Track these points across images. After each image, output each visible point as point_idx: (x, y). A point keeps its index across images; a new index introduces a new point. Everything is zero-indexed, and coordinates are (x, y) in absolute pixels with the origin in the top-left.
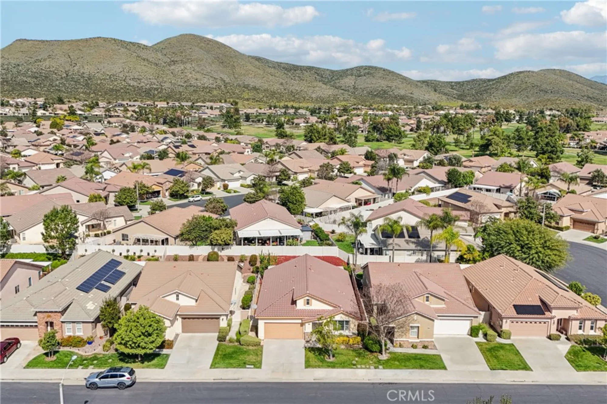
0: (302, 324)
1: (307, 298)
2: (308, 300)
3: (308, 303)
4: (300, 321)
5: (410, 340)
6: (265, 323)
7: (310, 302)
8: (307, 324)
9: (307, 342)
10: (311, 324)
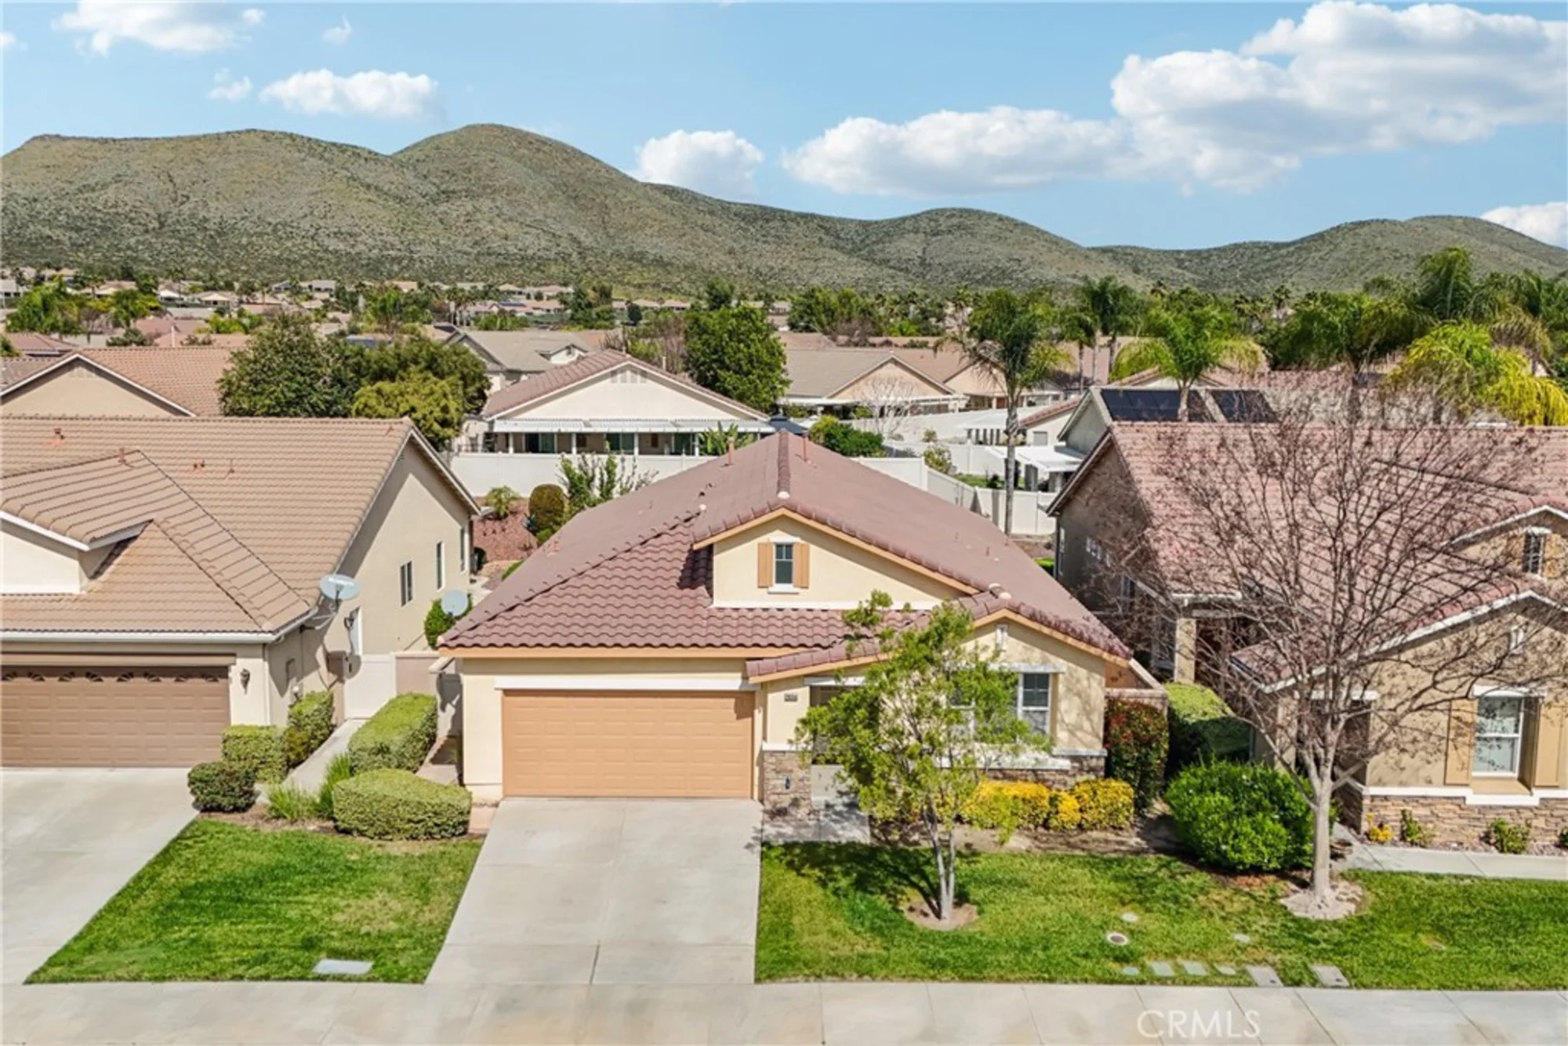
0: (747, 702)
1: (780, 537)
2: (784, 550)
3: (784, 573)
4: (731, 681)
5: (1473, 799)
6: (507, 692)
7: (796, 560)
8: (775, 699)
9: (778, 813)
10: (803, 693)
